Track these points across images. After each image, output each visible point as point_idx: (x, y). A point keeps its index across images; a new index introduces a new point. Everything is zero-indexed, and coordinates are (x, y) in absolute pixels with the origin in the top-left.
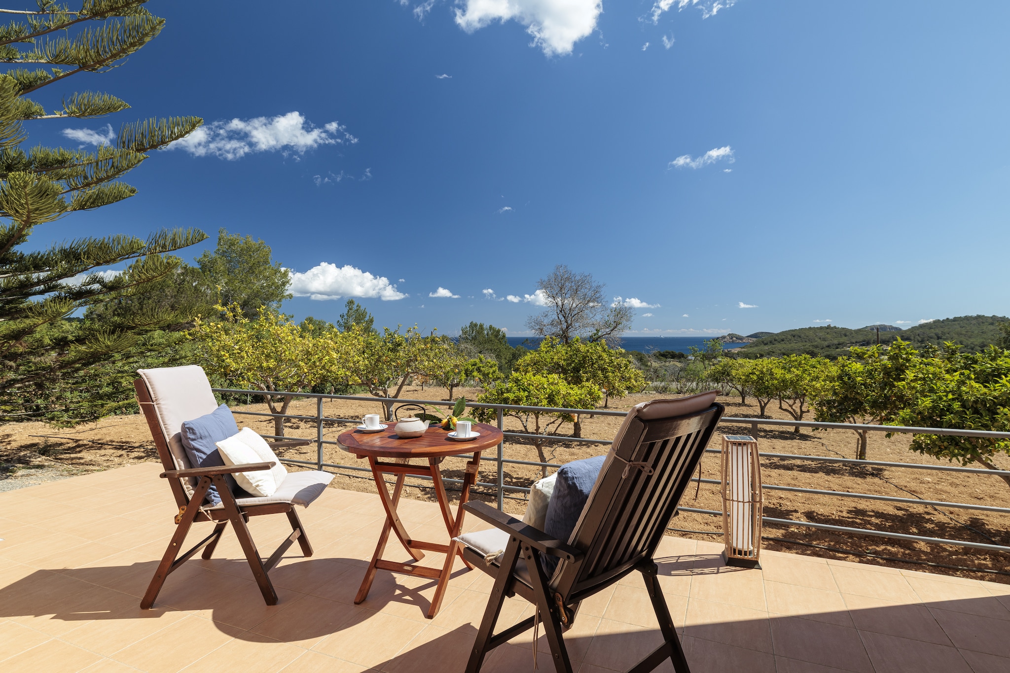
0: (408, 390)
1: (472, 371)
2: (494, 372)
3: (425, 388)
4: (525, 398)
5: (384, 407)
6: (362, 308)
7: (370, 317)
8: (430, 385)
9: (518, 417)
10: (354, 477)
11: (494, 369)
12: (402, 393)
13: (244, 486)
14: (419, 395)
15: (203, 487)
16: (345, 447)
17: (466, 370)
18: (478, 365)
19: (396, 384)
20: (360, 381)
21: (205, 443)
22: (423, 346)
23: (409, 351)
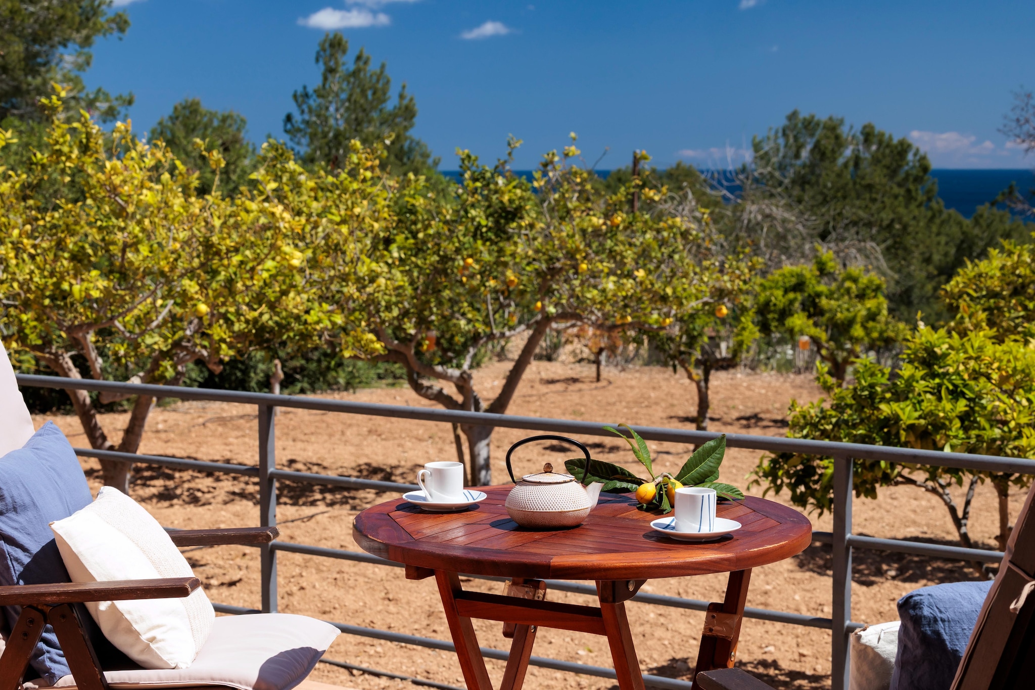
0: (544, 375)
1: (785, 313)
2: (872, 316)
3: (608, 371)
4: (957, 424)
5: (458, 439)
6: (373, 67)
7: (401, 97)
8: (627, 361)
9: (934, 491)
10: (364, 672)
11: (871, 304)
12: (521, 389)
13: (119, 641)
14: (587, 399)
15: (25, 634)
16: (376, 545)
17: (764, 309)
18: (810, 290)
19: (501, 355)
20: (378, 346)
21: (25, 523)
22: (597, 221)
23: (548, 237)
